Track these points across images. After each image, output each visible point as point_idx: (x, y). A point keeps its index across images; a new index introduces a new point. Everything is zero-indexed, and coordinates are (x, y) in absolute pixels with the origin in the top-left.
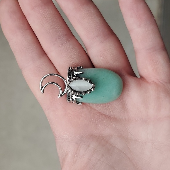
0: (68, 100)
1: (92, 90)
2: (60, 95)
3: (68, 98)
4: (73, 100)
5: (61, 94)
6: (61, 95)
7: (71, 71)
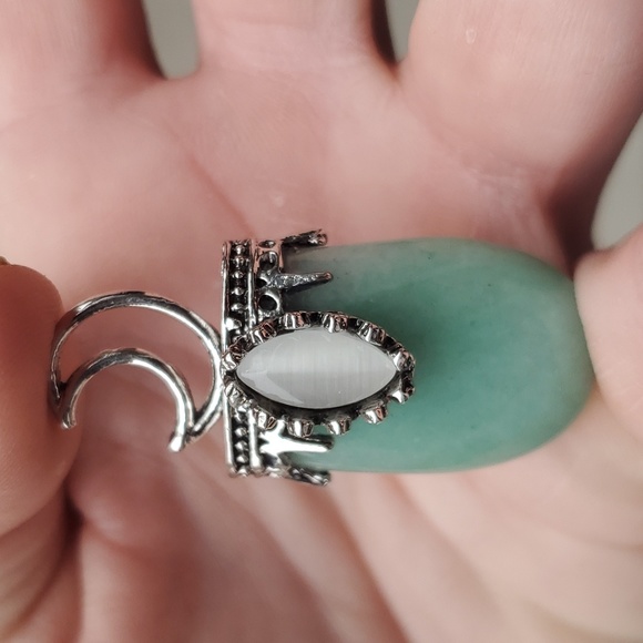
0: (238, 465)
1: (398, 394)
2: (181, 430)
3: (236, 453)
4: (267, 460)
5: (191, 424)
6: (189, 433)
7: (244, 269)
